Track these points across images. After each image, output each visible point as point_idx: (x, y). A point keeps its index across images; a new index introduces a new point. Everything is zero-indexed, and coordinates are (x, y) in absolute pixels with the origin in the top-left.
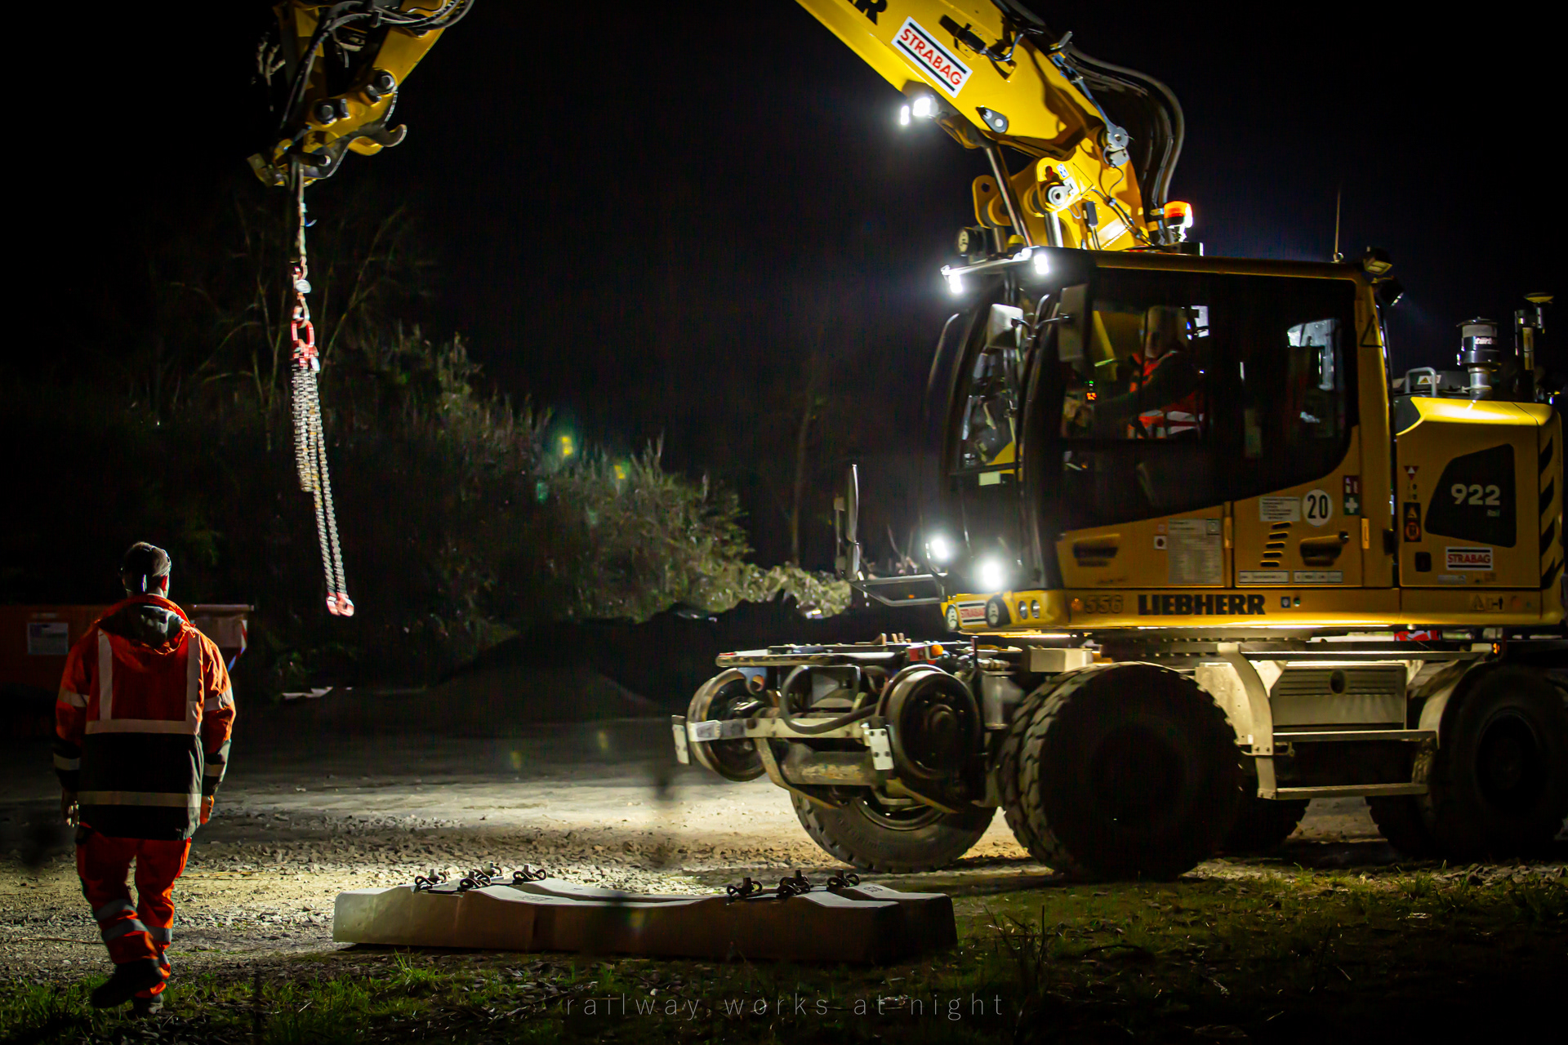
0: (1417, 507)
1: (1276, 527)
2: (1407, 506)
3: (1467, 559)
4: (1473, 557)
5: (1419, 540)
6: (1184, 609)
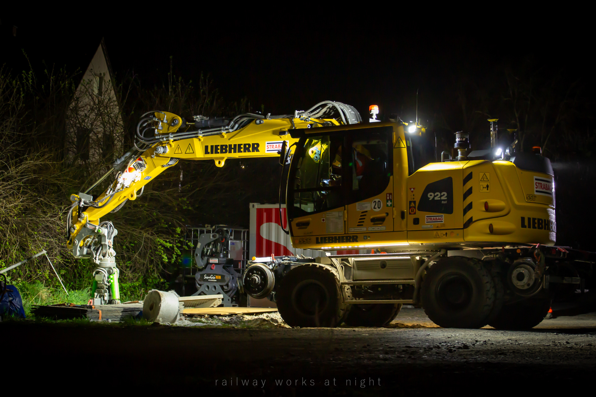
0: (415, 202)
1: (362, 213)
2: (410, 202)
3: (434, 219)
4: (436, 218)
5: (415, 213)
6: (331, 241)
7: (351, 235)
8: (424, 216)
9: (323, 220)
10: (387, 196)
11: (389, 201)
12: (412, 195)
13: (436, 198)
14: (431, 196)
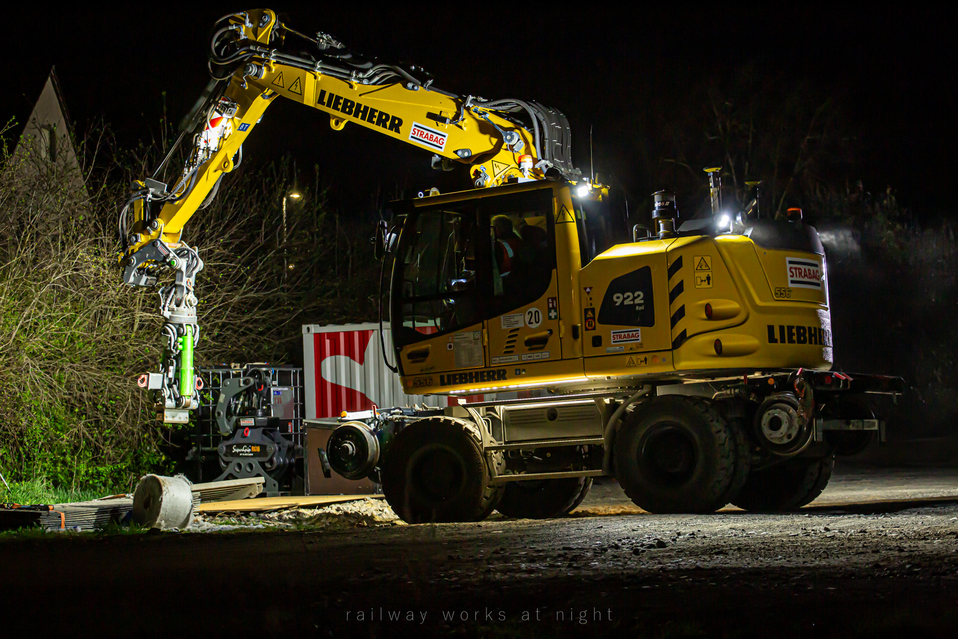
0: (593, 310)
1: (511, 331)
2: (586, 311)
3: (625, 336)
4: (628, 335)
5: (594, 329)
6: (464, 380)
7: (495, 369)
8: (610, 332)
9: (450, 347)
10: (548, 303)
11: (553, 311)
12: (589, 300)
13: (627, 302)
14: (618, 298)
